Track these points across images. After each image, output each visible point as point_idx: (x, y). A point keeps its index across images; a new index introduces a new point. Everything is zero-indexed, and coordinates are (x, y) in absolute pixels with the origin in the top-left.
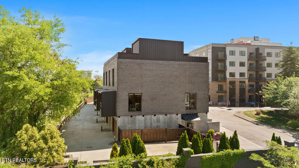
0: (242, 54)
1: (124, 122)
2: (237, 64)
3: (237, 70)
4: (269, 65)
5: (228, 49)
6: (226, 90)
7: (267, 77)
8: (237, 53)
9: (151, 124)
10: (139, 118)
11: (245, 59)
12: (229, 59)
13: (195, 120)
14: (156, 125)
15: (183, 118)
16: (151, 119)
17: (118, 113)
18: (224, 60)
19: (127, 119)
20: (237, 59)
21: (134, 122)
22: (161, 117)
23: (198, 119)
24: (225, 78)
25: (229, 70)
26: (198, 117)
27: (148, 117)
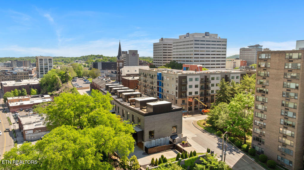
0: (196, 79)
1: (147, 144)
2: (194, 86)
3: (193, 90)
4: (213, 85)
5: (188, 77)
6: (187, 103)
7: (211, 93)
8: (194, 80)
9: (158, 142)
10: (153, 141)
11: (198, 83)
12: (189, 83)
13: (176, 138)
14: (160, 143)
15: (171, 138)
16: (158, 140)
17: (145, 140)
18: (185, 85)
19: (148, 142)
20: (194, 83)
21: (151, 143)
22: (162, 139)
23: (178, 138)
24: (186, 96)
25: (189, 90)
26: (177, 136)
27: (157, 140)
